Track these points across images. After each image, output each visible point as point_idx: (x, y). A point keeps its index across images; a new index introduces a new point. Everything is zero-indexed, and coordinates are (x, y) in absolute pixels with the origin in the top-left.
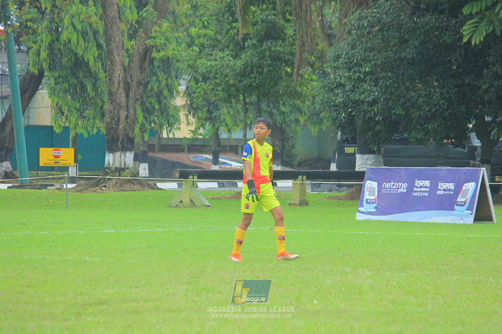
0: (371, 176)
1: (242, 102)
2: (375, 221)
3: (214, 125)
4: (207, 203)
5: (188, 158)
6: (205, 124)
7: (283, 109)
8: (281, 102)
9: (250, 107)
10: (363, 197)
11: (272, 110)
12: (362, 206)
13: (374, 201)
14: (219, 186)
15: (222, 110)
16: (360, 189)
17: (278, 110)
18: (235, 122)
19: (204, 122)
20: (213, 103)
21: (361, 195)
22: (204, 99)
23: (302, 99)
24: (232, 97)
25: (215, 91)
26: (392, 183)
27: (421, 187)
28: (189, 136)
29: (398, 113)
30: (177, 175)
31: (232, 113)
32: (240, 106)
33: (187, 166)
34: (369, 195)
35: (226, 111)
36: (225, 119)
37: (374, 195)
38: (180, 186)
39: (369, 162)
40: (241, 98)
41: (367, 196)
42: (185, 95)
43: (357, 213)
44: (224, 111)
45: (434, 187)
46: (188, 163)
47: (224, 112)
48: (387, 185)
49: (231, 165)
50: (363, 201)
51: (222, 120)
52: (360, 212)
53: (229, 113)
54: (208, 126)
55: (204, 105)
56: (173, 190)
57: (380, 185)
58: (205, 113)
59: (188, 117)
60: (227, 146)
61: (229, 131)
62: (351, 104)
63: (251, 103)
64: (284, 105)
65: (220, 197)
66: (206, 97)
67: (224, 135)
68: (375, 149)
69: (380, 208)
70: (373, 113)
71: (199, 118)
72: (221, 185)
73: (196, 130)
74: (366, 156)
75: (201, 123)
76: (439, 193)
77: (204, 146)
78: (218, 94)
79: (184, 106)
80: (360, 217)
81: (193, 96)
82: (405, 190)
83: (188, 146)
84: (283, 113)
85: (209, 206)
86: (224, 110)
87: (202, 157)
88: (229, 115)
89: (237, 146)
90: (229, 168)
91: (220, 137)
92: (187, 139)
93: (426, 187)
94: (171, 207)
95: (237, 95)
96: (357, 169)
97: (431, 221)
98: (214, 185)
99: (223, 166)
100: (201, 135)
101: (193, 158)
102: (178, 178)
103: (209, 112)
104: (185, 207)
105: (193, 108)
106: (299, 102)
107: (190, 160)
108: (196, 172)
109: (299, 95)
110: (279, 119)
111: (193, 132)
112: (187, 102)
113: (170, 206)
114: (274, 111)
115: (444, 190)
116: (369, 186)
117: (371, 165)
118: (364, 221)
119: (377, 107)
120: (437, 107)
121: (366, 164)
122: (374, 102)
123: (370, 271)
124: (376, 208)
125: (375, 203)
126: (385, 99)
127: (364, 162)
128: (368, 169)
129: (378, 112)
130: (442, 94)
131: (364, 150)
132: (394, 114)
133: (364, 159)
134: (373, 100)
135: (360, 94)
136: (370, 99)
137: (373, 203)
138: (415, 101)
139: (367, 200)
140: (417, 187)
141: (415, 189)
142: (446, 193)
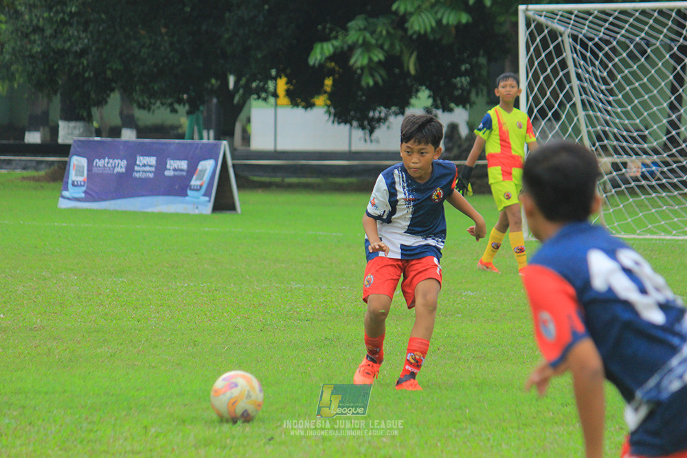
0: (78, 149)
2: (83, 210)
10: (68, 178)
12: (66, 189)
13: (82, 183)
16: (63, 169)
21: (65, 176)
26: (106, 160)
27: (144, 165)
29: (114, 68)
34: (76, 175)
37: (83, 175)
39: (77, 132)
41: (73, 176)
43: (61, 199)
45: (161, 166)
48: (99, 163)
50: (67, 183)
52: (63, 197)
57: (90, 163)
62: (52, 54)
68: (85, 115)
69: (92, 193)
70: (81, 67)
74: (72, 124)
76: (167, 173)
80: (63, 204)
82: (124, 170)
93: (150, 166)
96: (60, 141)
97: (156, 209)
115: (175, 170)
116: (76, 163)
117: (80, 136)
118: (69, 209)
119: (87, 60)
120: (166, 61)
121: (72, 134)
122: (83, 52)
123: (76, 275)
124: (85, 192)
125: (83, 186)
126: (97, 49)
127: (70, 131)
128: (75, 141)
129: (88, 65)
130: (172, 44)
131: (70, 116)
132: (110, 69)
133: (69, 127)
134: (81, 50)
135: (65, 42)
136: (77, 49)
137: (81, 185)
138: (136, 52)
139: (73, 182)
140: (139, 166)
141: (136, 168)
142: (176, 173)
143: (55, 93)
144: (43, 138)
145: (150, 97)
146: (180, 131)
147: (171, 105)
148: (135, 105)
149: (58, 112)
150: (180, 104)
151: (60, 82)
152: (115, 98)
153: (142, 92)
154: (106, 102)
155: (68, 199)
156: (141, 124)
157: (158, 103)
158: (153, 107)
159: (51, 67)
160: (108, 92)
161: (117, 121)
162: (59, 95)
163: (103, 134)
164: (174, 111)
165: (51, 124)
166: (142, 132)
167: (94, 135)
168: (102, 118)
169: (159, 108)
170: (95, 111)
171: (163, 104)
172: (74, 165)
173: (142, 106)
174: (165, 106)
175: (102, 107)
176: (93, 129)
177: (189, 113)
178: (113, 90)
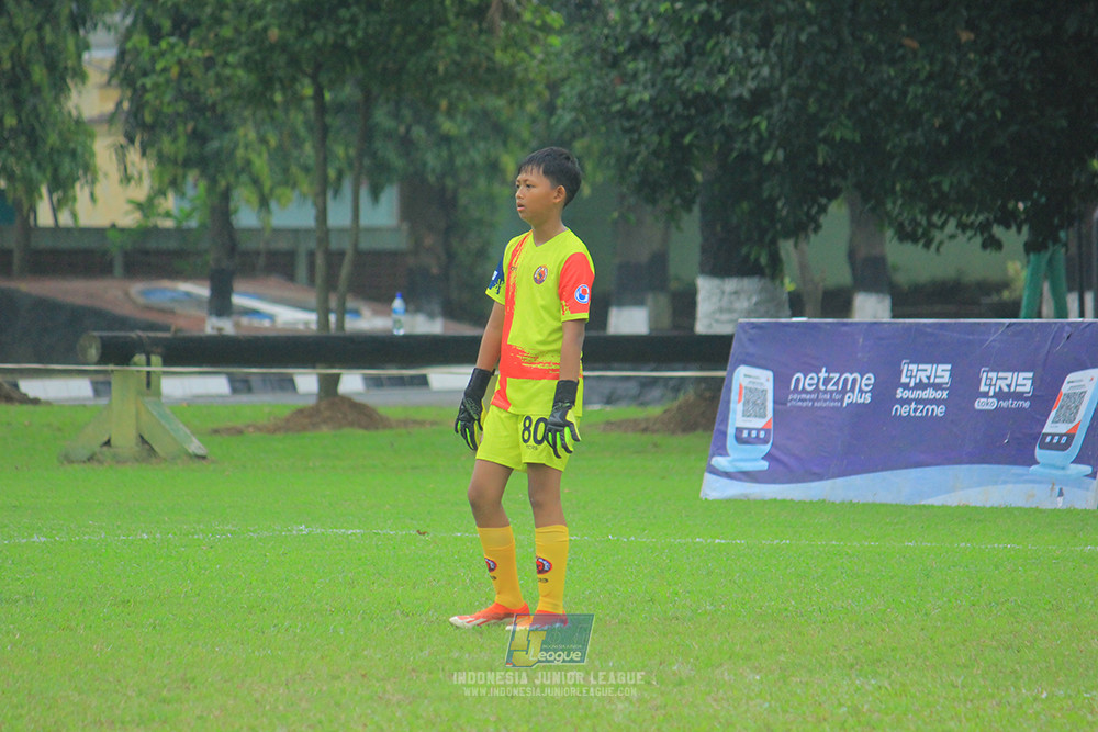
0: (751, 349)
1: (310, 104)
2: (765, 503)
3: (213, 181)
4: (195, 446)
5: (127, 294)
6: (184, 177)
7: (447, 126)
8: (444, 104)
9: (334, 121)
10: (725, 420)
11: (408, 130)
12: (721, 450)
13: (762, 434)
14: (234, 390)
15: (241, 132)
16: (713, 398)
17: (432, 128)
18: (286, 171)
19: (180, 172)
20: (214, 106)
21: (719, 417)
22: (181, 95)
23: (515, 90)
24: (277, 85)
25: (218, 69)
26: (823, 375)
27: (921, 386)
28: (130, 219)
29: (838, 137)
30: (93, 353)
31: (273, 142)
32: (297, 119)
33: (123, 322)
34: (746, 414)
35: (252, 135)
36: (248, 163)
37: (764, 416)
38: (101, 388)
39: (743, 304)
40: (309, 91)
41: (738, 417)
42: (115, 81)
43: (708, 477)
44: (246, 135)
45: (965, 386)
46: (125, 310)
47: (248, 138)
48: (807, 381)
49: (271, 317)
50: (724, 434)
51: (240, 163)
52: (714, 471)
53: (263, 140)
54: (196, 186)
55: (178, 114)
56: (78, 405)
57: (781, 383)
58: (182, 141)
59: (124, 155)
60: (258, 253)
61: (264, 203)
62: (679, 108)
63: (340, 108)
64: (450, 114)
65: (238, 423)
66: (186, 88)
67: (246, 216)
68: (763, 260)
69: (785, 459)
70: (753, 138)
71: (162, 160)
72: (240, 386)
73: (150, 200)
74: (731, 284)
75: (167, 178)
76: (980, 404)
77: (180, 254)
78: (229, 79)
79: (110, 119)
80: (715, 489)
81: (143, 86)
82: (867, 398)
83: (126, 254)
84: (446, 139)
85: (204, 458)
86: (247, 133)
87: (175, 290)
88: (264, 149)
89: (291, 255)
90: (266, 329)
91: (234, 222)
92: (122, 230)
93: (937, 387)
94: (70, 461)
95: (294, 79)
96: (701, 327)
97: (953, 499)
98: (215, 384)
99: (245, 321)
100: (168, 215)
101: (144, 293)
102: (98, 363)
103: (198, 137)
104: (119, 461)
105: (144, 126)
106: (500, 102)
107: (134, 302)
108: (156, 342)
109: (501, 80)
110: (432, 159)
111: (140, 206)
112: (119, 104)
113: (68, 459)
114: (419, 132)
115: (1000, 395)
116: (745, 383)
117: (749, 314)
118: (728, 501)
119: (769, 118)
120: (972, 115)
121: (730, 311)
122: (759, 100)
123: (758, 671)
124: (767, 457)
125: (765, 441)
126: (794, 91)
127: (725, 303)
128: (742, 326)
129: (771, 134)
130: (986, 71)
131: (723, 262)
132: (826, 140)
133: (723, 292)
134: (753, 93)
135: (711, 75)
136: (743, 91)
137: (758, 441)
138: (895, 95)
139: (739, 430)
140: (906, 386)
141: (900, 393)
142: (1004, 404)
143: (688, 205)
144: (654, 320)
145: (929, 212)
146: (1006, 295)
147: (984, 228)
148: (889, 233)
149: (694, 255)
150: (1008, 227)
151: (699, 177)
152: (837, 216)
153: (910, 196)
154: (818, 228)
155: (727, 475)
156: (901, 279)
157: (952, 223)
158: (938, 235)
159: (677, 137)
160: (824, 201)
161: (838, 273)
162: (696, 209)
163: (808, 308)
164: (992, 243)
165: (674, 285)
166: (907, 301)
167: (789, 312)
169: (952, 237)
170: (787, 248)
171: (963, 227)
172: (741, 386)
173: (905, 235)
174: (969, 233)
175: (807, 237)
176: (785, 297)
177: (1031, 248)
178: (833, 194)
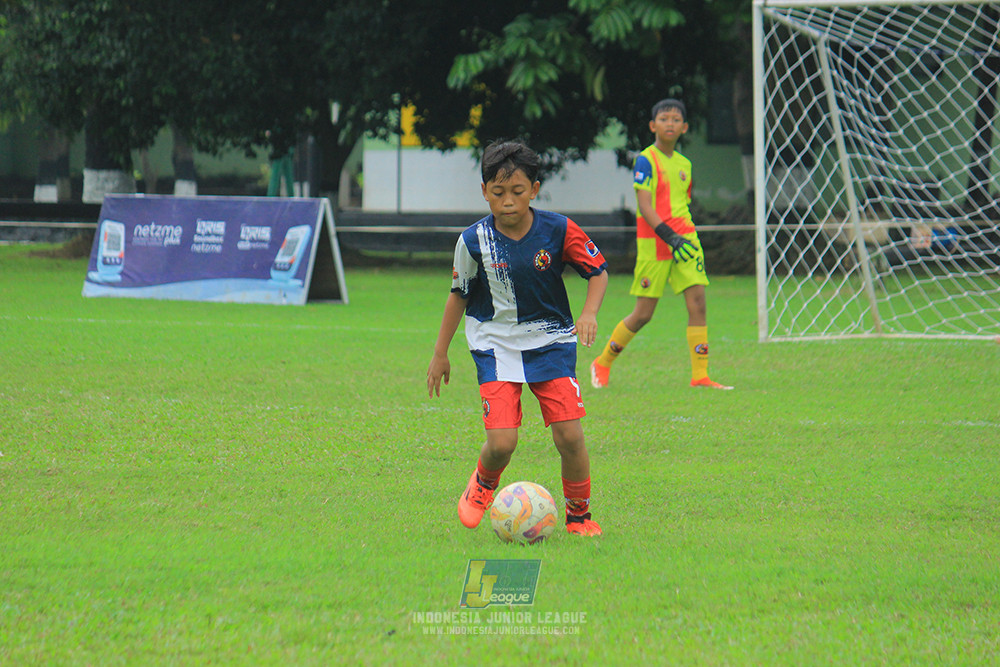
0: (112, 211)
2: (118, 300)
10: (97, 252)
12: (94, 269)
13: (118, 261)
16: (90, 239)
21: (93, 250)
26: (153, 226)
27: (208, 234)
29: (163, 91)
34: (109, 248)
37: (118, 249)
39: (110, 186)
41: (104, 250)
43: (87, 284)
45: (232, 235)
48: (142, 230)
50: (96, 260)
52: (90, 281)
57: (129, 231)
62: (73, 72)
68: (122, 160)
69: (132, 275)
70: (115, 91)
74: (103, 174)
76: (241, 246)
80: (90, 291)
82: (178, 241)
93: (217, 235)
96: (86, 198)
97: (226, 298)
115: (252, 241)
116: (108, 231)
117: (113, 191)
118: (98, 298)
119: (125, 81)
120: (239, 82)
121: (102, 189)
122: (120, 69)
123: (109, 394)
124: (122, 274)
125: (120, 264)
126: (139, 65)
127: (100, 184)
128: (107, 199)
129: (126, 89)
130: (248, 57)
131: (100, 161)
132: (158, 93)
133: (99, 179)
134: (116, 66)
135: (92, 54)
136: (111, 64)
137: (116, 263)
138: (196, 69)
139: (105, 258)
140: (200, 235)
141: (196, 238)
142: (255, 245)
143: (78, 129)
144: (61, 195)
145: (215, 135)
146: (260, 183)
147: (247, 146)
148: (194, 146)
149: (83, 158)
150: (259, 144)
151: (85, 113)
152: (165, 137)
153: (205, 126)
154: (153, 143)
156: (203, 173)
157: (228, 144)
158: (220, 149)
159: (72, 91)
160: (156, 127)
161: (167, 169)
162: (83, 132)
163: (149, 189)
164: (251, 155)
165: (72, 174)
166: (204, 186)
167: (135, 189)
168: (146, 165)
169: (228, 150)
170: (136, 156)
171: (235, 145)
172: (106, 234)
173: (203, 148)
174: (238, 148)
175: (147, 149)
176: (134, 182)
177: (273, 158)
178: (161, 124)
